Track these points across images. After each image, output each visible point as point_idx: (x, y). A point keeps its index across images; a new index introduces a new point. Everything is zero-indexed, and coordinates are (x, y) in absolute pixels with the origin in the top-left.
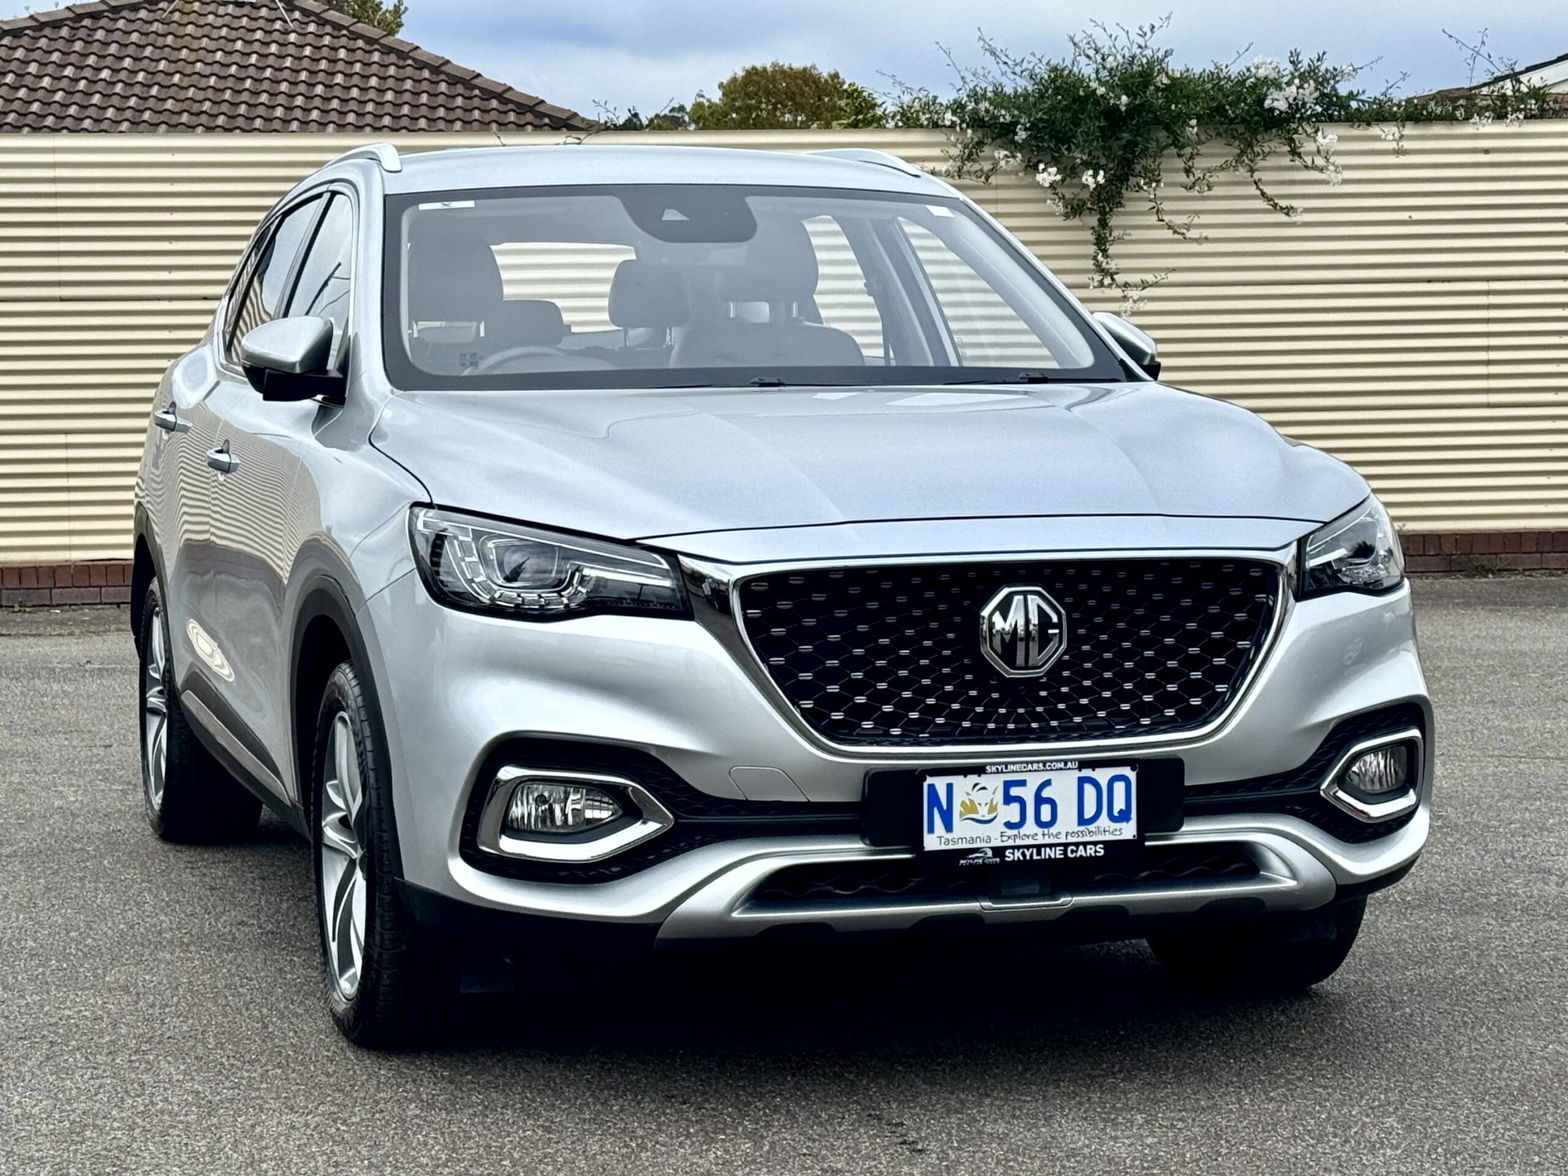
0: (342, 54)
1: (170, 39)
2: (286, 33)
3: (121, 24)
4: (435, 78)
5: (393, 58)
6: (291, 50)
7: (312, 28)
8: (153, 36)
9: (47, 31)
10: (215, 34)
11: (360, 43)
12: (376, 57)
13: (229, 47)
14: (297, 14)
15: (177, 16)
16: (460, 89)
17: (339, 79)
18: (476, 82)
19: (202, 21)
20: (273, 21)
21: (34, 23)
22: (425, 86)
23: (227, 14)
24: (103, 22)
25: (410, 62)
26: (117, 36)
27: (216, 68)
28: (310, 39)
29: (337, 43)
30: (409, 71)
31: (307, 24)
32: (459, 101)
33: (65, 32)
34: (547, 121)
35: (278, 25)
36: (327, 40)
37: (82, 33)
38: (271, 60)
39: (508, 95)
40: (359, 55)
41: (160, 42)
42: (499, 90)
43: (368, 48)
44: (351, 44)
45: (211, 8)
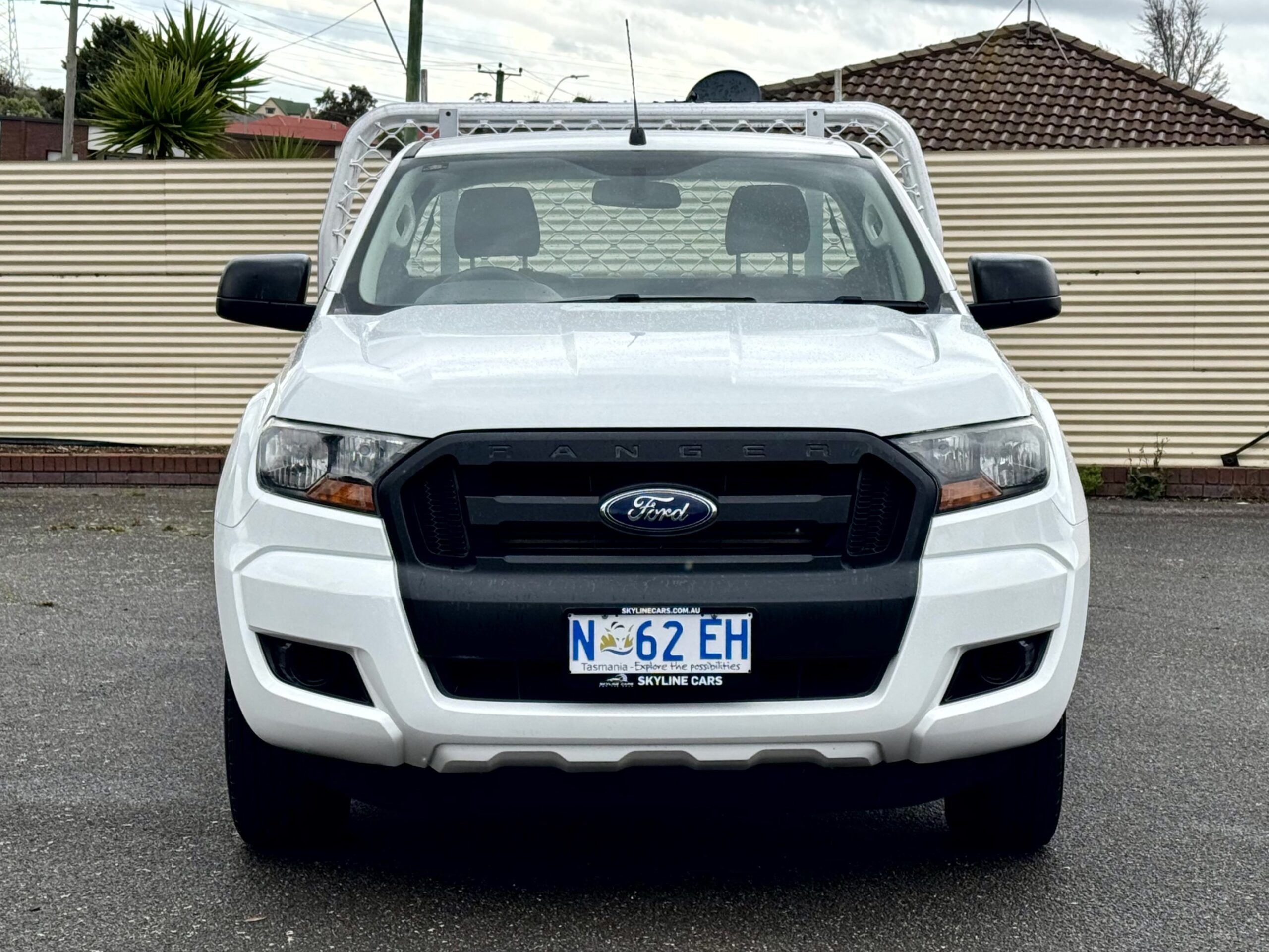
0: (1105, 83)
1: (973, 75)
2: (1063, 68)
3: (938, 64)
4: (1176, 101)
5: (1145, 85)
6: (1066, 81)
7: (1084, 63)
8: (961, 73)
10: (1008, 70)
11: (1121, 74)
12: (1132, 85)
13: (1017, 80)
14: (1074, 53)
15: (981, 58)
16: (1195, 108)
17: (1100, 103)
18: (1209, 103)
19: (999, 60)
20: (1054, 59)
21: (874, 66)
22: (1168, 106)
23: (1020, 55)
24: (926, 64)
25: (1158, 88)
26: (935, 73)
27: (1006, 97)
28: (1082, 72)
29: (1102, 75)
30: (1156, 96)
31: (1080, 60)
32: (1194, 118)
33: (896, 72)
34: (1263, 132)
35: (1058, 62)
36: (1094, 73)
37: (909, 72)
38: (1049, 89)
39: (1234, 113)
40: (1119, 84)
41: (966, 77)
42: (1227, 109)
43: (1126, 78)
44: (1113, 75)
45: (1008, 50)
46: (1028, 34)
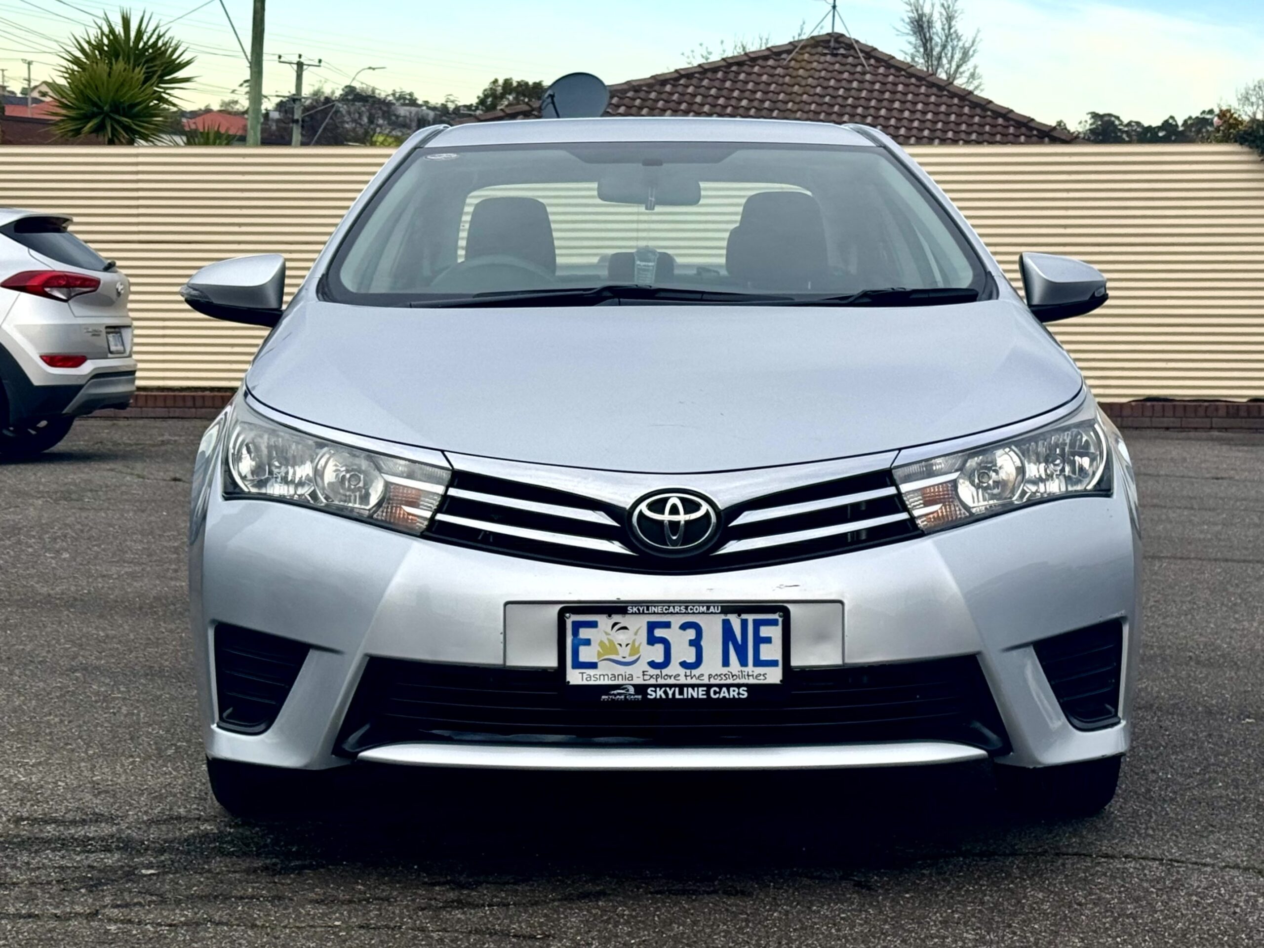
0: (900, 88)
1: (787, 79)
2: (864, 73)
3: (756, 69)
4: (961, 104)
5: (934, 90)
6: (867, 85)
7: (881, 70)
8: (777, 77)
9: (709, 75)
10: (817, 75)
11: (913, 80)
12: (923, 90)
13: (825, 84)
14: (872, 61)
15: (793, 63)
16: (978, 111)
17: (897, 105)
18: (990, 106)
19: (809, 66)
20: (855, 66)
21: (700, 70)
22: (955, 109)
23: (826, 62)
24: (746, 68)
25: (945, 93)
26: (754, 77)
27: (816, 98)
28: (880, 78)
29: (897, 80)
30: (944, 99)
31: (878, 68)
32: (977, 119)
33: (720, 75)
34: (1035, 132)
35: (859, 69)
36: (891, 79)
37: (731, 76)
38: (853, 93)
39: (1010, 115)
40: (912, 88)
41: (781, 80)
42: (1004, 112)
43: (918, 83)
44: (907, 81)
45: (816, 57)
46: (832, 44)
